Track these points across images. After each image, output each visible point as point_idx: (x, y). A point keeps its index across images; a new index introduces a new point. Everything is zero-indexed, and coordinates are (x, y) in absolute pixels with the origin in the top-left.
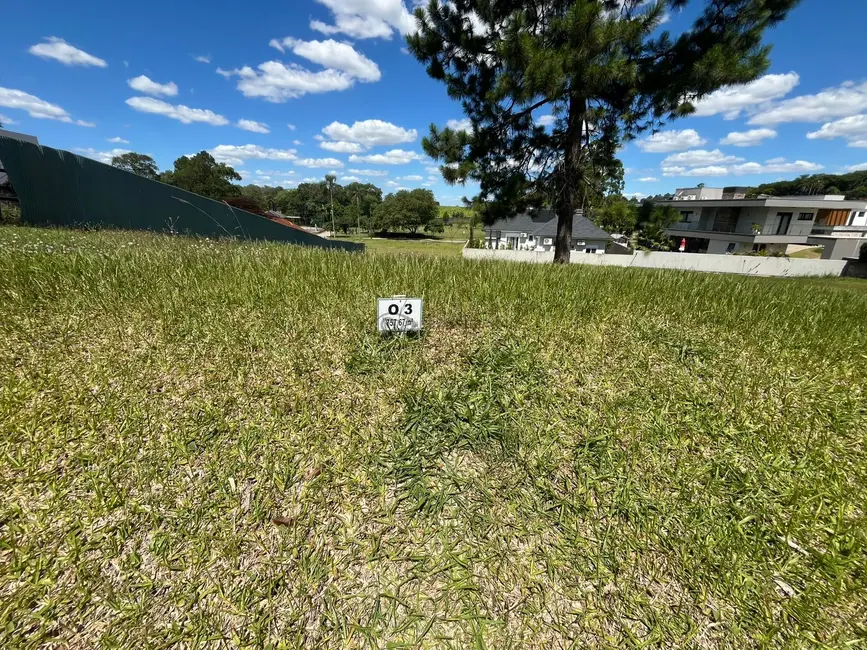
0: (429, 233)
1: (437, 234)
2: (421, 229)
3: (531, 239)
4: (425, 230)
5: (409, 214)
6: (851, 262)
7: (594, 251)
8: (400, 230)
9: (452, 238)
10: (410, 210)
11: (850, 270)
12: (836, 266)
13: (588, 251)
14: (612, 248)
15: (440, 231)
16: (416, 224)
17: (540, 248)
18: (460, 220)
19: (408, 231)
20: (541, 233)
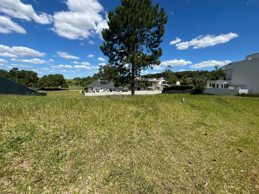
0: (63, 88)
1: (66, 89)
2: (60, 87)
3: (102, 89)
4: (62, 87)
5: (55, 82)
6: (162, 91)
7: (119, 91)
8: (51, 88)
9: (72, 89)
10: (55, 81)
11: (163, 92)
12: (160, 92)
13: (118, 91)
14: (123, 91)
15: (67, 88)
16: (58, 85)
17: (106, 92)
18: (71, 84)
19: (54, 88)
20: (106, 87)
